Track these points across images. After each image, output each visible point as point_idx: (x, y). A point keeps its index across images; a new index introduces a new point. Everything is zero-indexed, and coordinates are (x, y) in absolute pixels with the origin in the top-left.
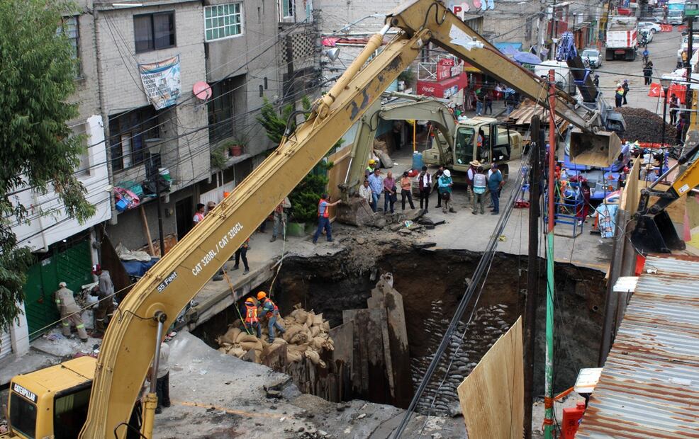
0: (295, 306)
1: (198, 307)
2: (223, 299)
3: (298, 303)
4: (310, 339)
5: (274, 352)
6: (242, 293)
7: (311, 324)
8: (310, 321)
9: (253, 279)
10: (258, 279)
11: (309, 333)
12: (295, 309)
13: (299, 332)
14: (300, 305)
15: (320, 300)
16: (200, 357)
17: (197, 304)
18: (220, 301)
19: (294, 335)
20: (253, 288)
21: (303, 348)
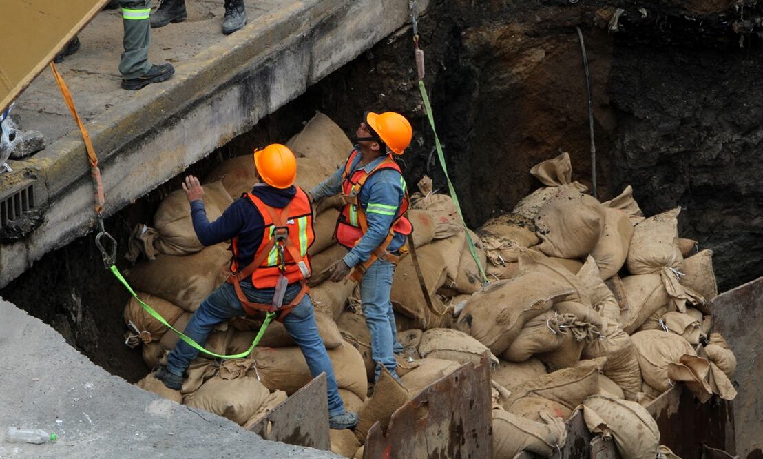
0: (541, 171)
1: (42, 162)
2: (169, 123)
3: (555, 154)
4: (614, 342)
5: (424, 401)
6: (266, 94)
7: (617, 263)
8: (613, 249)
9: (326, 26)
10: (349, 26)
11: (610, 307)
12: (537, 184)
13: (558, 302)
14: (564, 162)
15: (667, 137)
16: (42, 420)
17: (36, 148)
18: (152, 133)
19: (529, 319)
20: (322, 69)
21: (577, 388)
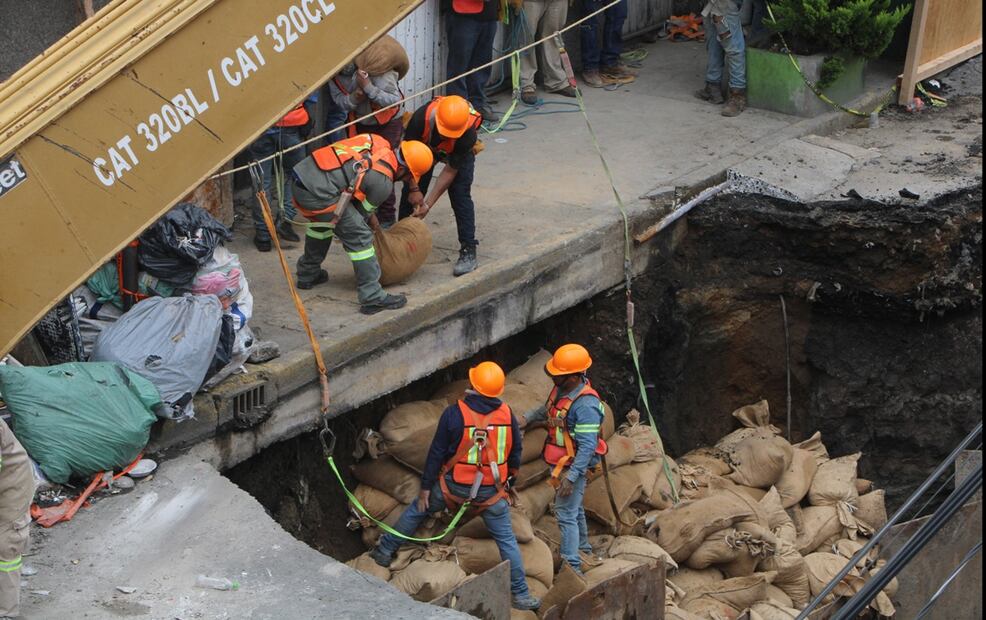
0: (742, 414)
1: (275, 367)
2: (395, 345)
3: (756, 400)
4: (786, 560)
5: (601, 591)
6: (488, 328)
7: (800, 495)
8: (795, 482)
9: (548, 276)
10: (570, 278)
11: (787, 531)
12: (738, 424)
13: (737, 522)
14: (763, 408)
15: (855, 394)
17: (272, 355)
18: (378, 352)
19: (707, 536)
20: (542, 312)
21: (746, 594)
